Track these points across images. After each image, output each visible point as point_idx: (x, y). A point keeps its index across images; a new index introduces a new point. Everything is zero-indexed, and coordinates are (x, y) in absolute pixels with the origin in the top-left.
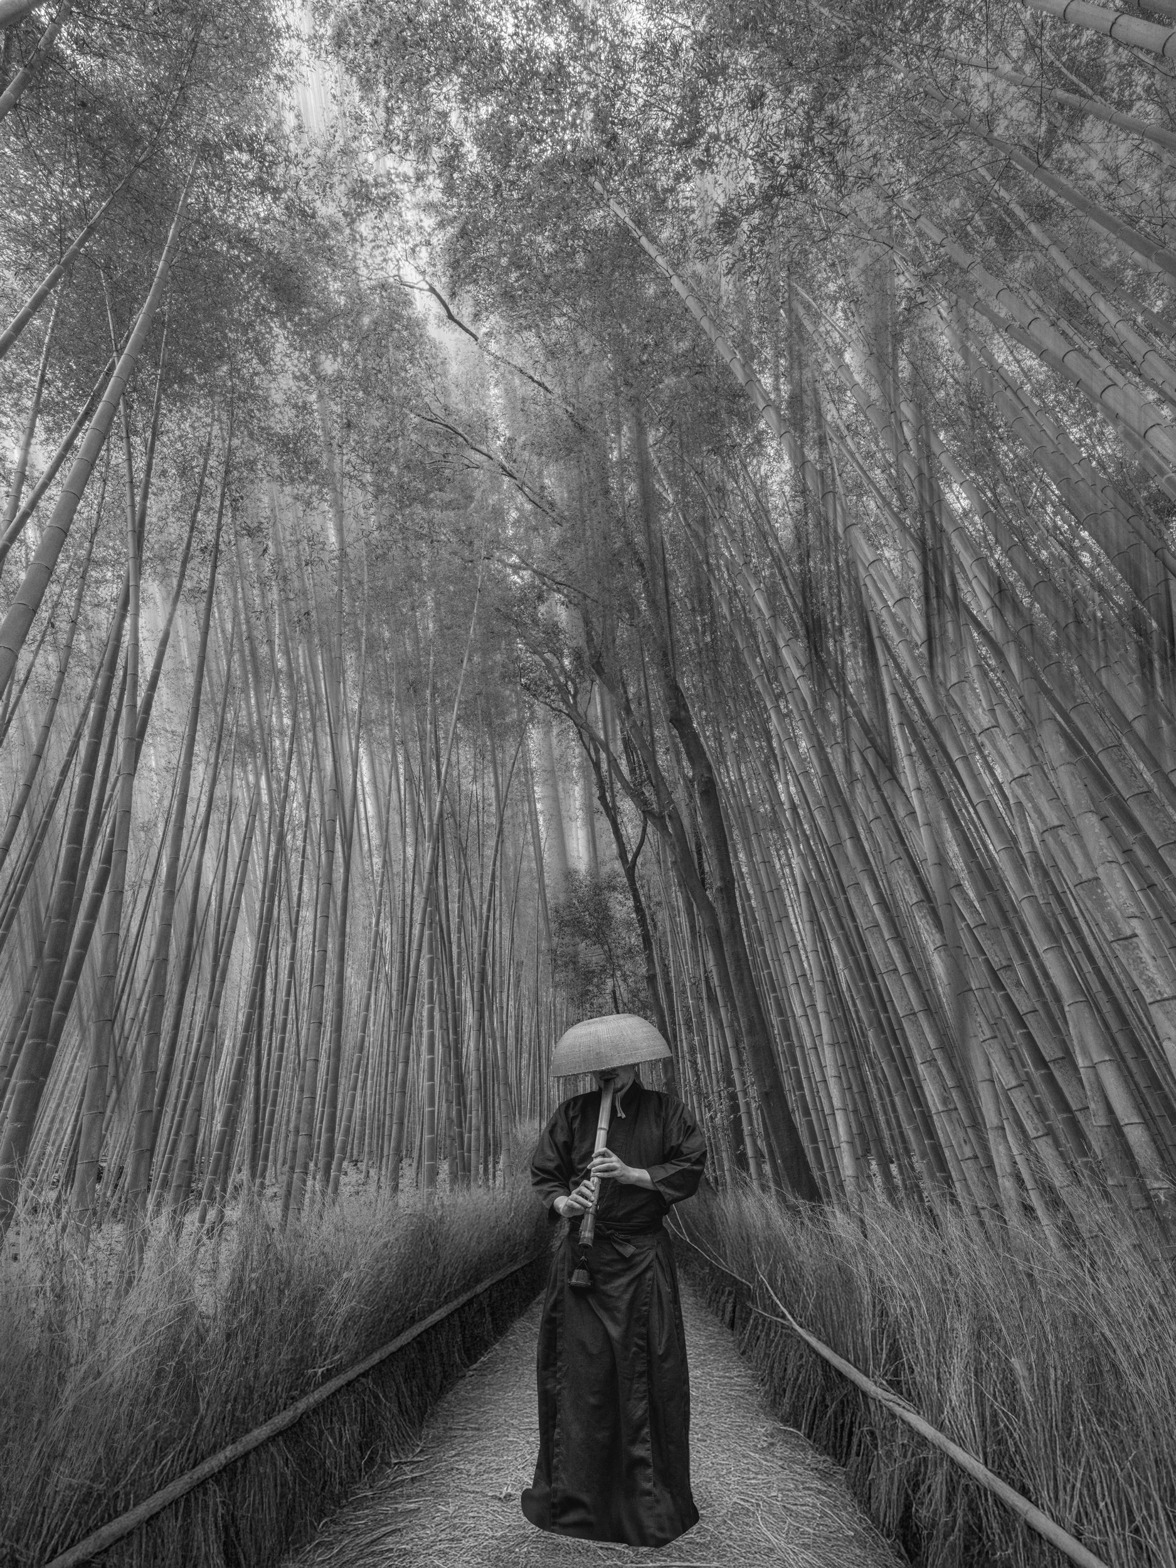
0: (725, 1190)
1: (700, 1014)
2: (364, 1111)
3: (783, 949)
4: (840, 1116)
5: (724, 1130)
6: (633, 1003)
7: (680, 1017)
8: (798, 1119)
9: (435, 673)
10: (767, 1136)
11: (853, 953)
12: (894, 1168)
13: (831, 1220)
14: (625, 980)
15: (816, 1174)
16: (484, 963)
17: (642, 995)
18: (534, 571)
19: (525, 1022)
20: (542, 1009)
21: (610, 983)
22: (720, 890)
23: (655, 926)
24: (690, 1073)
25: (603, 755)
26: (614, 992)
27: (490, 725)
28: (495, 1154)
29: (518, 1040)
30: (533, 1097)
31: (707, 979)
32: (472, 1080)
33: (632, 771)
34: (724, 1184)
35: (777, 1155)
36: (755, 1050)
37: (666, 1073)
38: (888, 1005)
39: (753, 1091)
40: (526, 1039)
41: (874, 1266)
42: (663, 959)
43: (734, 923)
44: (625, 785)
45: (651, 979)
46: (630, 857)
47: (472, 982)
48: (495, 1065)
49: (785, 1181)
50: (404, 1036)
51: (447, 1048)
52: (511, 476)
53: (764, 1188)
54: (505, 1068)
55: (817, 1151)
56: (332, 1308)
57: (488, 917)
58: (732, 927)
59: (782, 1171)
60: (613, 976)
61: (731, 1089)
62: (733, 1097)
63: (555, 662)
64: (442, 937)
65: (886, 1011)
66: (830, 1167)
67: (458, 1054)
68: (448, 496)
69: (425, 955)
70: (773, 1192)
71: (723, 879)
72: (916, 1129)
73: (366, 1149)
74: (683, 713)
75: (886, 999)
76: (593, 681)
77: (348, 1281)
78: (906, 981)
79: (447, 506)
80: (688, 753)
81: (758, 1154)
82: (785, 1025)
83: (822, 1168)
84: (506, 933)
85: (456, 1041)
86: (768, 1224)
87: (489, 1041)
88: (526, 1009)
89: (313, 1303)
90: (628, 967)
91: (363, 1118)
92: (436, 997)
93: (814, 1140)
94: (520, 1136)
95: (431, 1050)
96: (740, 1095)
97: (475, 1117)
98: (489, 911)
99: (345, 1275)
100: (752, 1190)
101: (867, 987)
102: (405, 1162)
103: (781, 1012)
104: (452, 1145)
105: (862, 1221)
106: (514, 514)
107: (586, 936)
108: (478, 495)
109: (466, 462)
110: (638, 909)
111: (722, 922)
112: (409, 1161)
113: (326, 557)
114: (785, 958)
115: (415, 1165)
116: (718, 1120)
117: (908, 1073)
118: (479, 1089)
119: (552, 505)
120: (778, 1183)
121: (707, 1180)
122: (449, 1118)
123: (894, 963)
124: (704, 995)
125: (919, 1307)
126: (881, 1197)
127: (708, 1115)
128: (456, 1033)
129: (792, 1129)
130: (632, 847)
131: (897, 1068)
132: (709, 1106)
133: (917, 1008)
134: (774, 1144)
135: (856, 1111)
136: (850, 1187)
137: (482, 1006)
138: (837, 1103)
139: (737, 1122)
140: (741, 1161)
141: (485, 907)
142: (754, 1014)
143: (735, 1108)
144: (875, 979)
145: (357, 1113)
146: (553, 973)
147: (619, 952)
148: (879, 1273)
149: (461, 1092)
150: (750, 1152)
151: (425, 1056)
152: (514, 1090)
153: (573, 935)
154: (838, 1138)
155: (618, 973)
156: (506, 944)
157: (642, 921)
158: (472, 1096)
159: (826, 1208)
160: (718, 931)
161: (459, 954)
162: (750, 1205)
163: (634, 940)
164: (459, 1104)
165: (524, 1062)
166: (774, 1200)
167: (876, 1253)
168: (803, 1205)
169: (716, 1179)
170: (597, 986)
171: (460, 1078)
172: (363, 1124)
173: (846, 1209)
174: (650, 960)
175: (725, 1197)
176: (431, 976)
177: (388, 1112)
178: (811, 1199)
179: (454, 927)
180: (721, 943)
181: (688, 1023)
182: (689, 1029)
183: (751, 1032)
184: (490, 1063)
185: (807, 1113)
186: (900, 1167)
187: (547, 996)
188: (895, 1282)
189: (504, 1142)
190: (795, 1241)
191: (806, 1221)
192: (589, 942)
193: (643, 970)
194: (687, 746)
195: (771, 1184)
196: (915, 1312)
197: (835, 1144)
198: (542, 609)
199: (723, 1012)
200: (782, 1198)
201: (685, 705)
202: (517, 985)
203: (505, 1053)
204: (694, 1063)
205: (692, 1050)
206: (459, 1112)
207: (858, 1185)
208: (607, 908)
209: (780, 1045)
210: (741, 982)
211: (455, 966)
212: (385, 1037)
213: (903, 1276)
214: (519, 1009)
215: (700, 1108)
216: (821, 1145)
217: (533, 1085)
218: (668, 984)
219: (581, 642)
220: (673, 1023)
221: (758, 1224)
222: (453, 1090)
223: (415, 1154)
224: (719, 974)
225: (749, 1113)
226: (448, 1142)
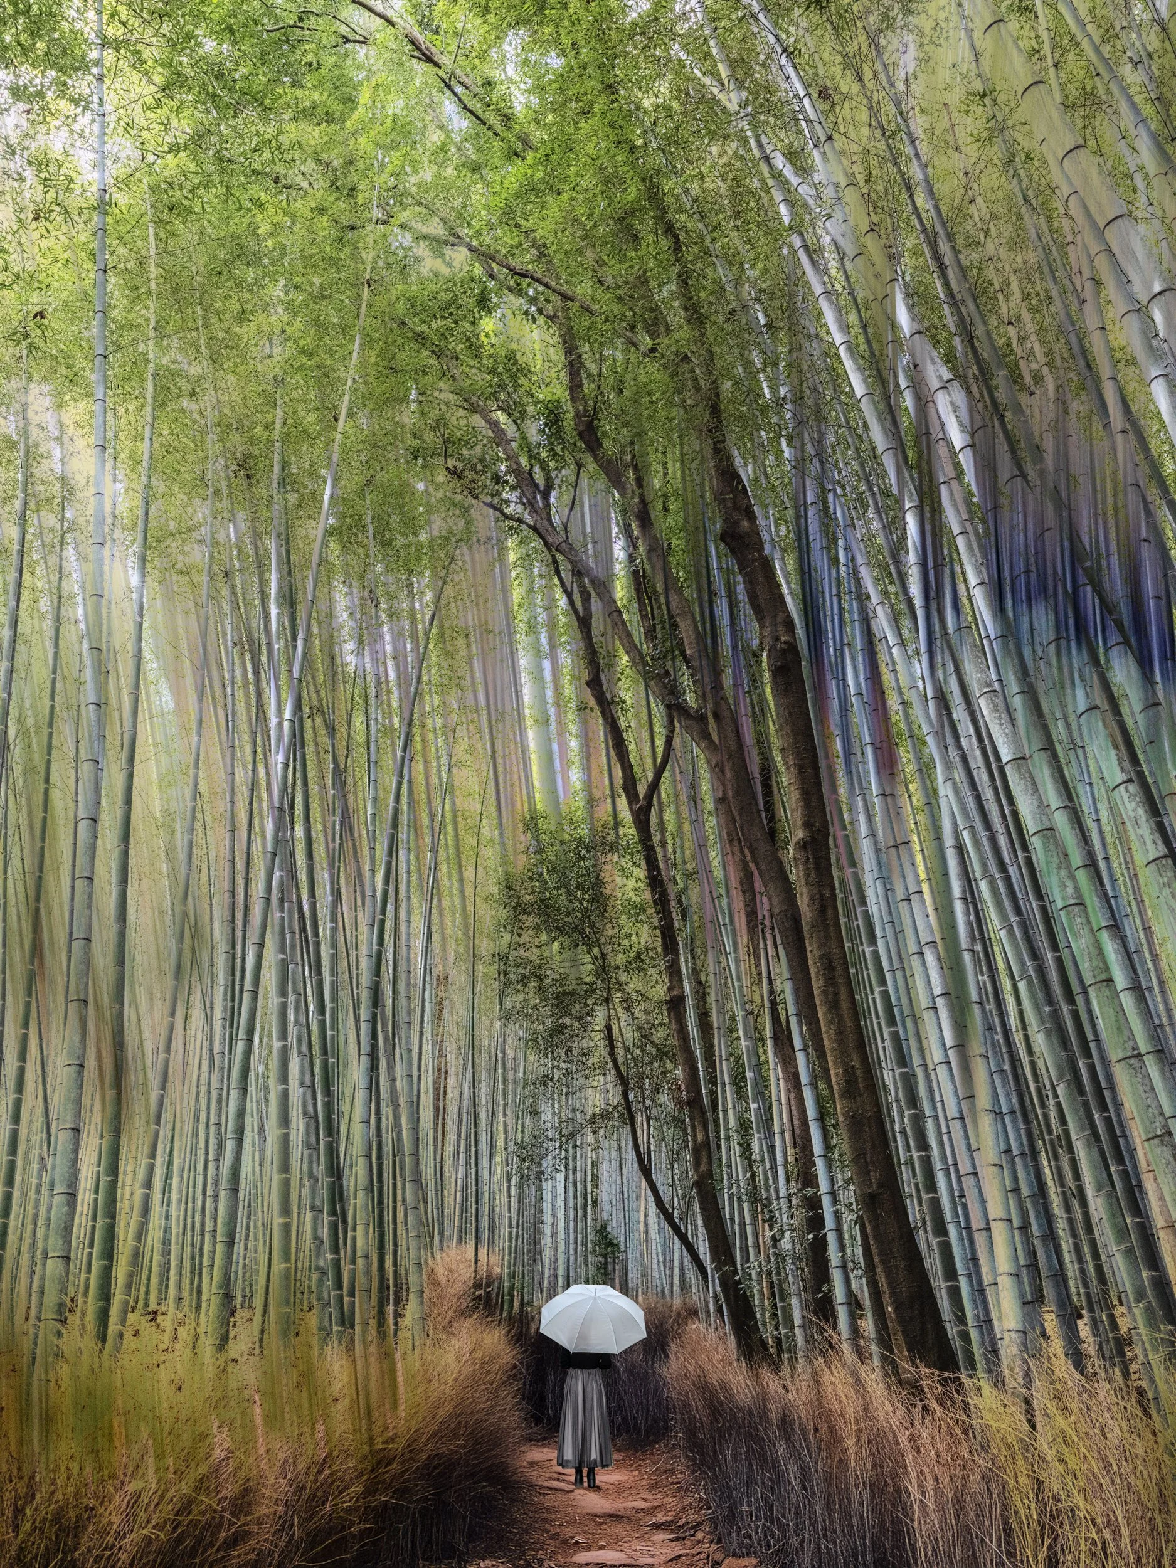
0: (793, 1360)
1: (759, 1066)
2: (167, 1230)
3: (912, 948)
4: (999, 1231)
5: (796, 1259)
6: (642, 1047)
7: (724, 1071)
8: (926, 1241)
9: (286, 440)
10: (870, 1267)
11: (1035, 956)
12: (1084, 1327)
13: (973, 1401)
14: (628, 1009)
15: (952, 1331)
16: (377, 972)
17: (659, 1034)
18: (471, 249)
19: (452, 1081)
20: (482, 1059)
21: (600, 1014)
22: (803, 846)
23: (684, 915)
24: (739, 1164)
25: (596, 605)
26: (609, 1028)
27: (388, 544)
28: (398, 1301)
29: (439, 1112)
30: (464, 1209)
31: (774, 1004)
32: (356, 1175)
33: (650, 634)
34: (793, 1350)
35: (886, 1298)
36: (856, 1123)
37: (697, 1163)
38: (1092, 1045)
39: (849, 1195)
40: (453, 1109)
41: (1043, 1476)
42: (695, 972)
43: (825, 905)
44: (638, 660)
45: (675, 1004)
46: (642, 790)
47: (356, 1007)
48: (397, 1151)
49: (898, 1340)
50: (234, 1094)
51: (311, 1118)
52: (429, 59)
53: (861, 1354)
54: (416, 1155)
55: (955, 1293)
56: (110, 1539)
57: (385, 894)
58: (822, 911)
59: (893, 1326)
60: (607, 1000)
61: (810, 1191)
62: (813, 1204)
63: (510, 429)
64: (304, 929)
65: (1088, 1054)
66: (977, 1318)
67: (332, 1130)
68: (310, 95)
69: (271, 955)
70: (876, 1362)
71: (808, 825)
72: (1129, 1252)
73: (172, 1292)
74: (746, 524)
75: (1090, 1036)
76: (579, 466)
77: (137, 1496)
78: (1127, 1001)
79: (306, 113)
80: (753, 599)
81: (854, 1303)
82: (909, 1083)
83: (961, 1319)
84: (418, 924)
85: (328, 1106)
86: (866, 1410)
87: (387, 1112)
88: (452, 1058)
89: (78, 1529)
90: (634, 984)
91: (166, 1243)
92: (292, 1030)
93: (951, 1273)
94: (441, 1272)
95: (285, 1120)
96: (826, 1201)
97: (362, 1238)
98: (387, 882)
99: (132, 1487)
100: (840, 1356)
101: (1056, 1015)
102: (241, 1315)
103: (902, 1059)
104: (321, 1282)
105: (1028, 1402)
106: (435, 137)
107: (561, 930)
108: (364, 96)
109: (343, 29)
110: (655, 882)
111: (803, 902)
112: (247, 1314)
113: (74, 202)
114: (915, 961)
115: (258, 1318)
116: (786, 1244)
117: (1120, 1160)
118: (369, 1189)
119: (507, 119)
120: (884, 1342)
121: (763, 1344)
122: (316, 1238)
123: (1107, 969)
124: (768, 1033)
125: (1117, 1542)
126: (1063, 1367)
127: (769, 1234)
128: (327, 1092)
129: (914, 1257)
130: (645, 775)
131: (1102, 1153)
132: (771, 1221)
133: (1143, 1047)
134: (882, 1280)
135: (1025, 1228)
136: (1009, 1348)
137: (374, 1047)
138: (995, 1209)
139: (820, 1245)
140: (823, 1308)
141: (380, 878)
142: (856, 1061)
143: (816, 1222)
144: (1070, 999)
145: (155, 1233)
146: (501, 995)
147: (620, 959)
148: (1054, 1485)
149: (337, 1195)
150: (839, 1295)
151: (273, 1132)
152: (431, 1195)
153: (537, 929)
154: (994, 1269)
155: (617, 997)
156: (419, 944)
157: (662, 903)
158: (358, 1203)
159: (965, 1380)
160: (796, 920)
161: (335, 958)
162: (836, 1381)
163: (645, 936)
164: (333, 1213)
165: (449, 1149)
166: (877, 1375)
167: (1050, 1455)
168: (928, 1378)
169: (778, 1341)
170: (579, 1019)
171: (335, 1171)
172: (166, 1253)
173: (999, 1382)
174: (674, 971)
175: (793, 1369)
176: (283, 993)
177: (209, 1226)
178: (943, 1367)
179: (323, 913)
180: (800, 940)
181: (738, 1079)
182: (740, 1093)
183: (850, 1091)
184: (387, 1149)
185: (941, 1229)
186: (1095, 1323)
187: (490, 1031)
188: (1079, 1501)
189: (413, 1279)
190: (912, 1439)
191: (934, 1405)
192: (565, 940)
193: (660, 992)
194: (750, 583)
195: (874, 1348)
196: (1111, 1546)
197: (987, 1279)
198: (488, 324)
199: (800, 1058)
200: (891, 1367)
201: (749, 506)
202: (438, 1018)
203: (415, 1129)
204: (746, 1148)
205: (744, 1128)
206: (334, 1228)
207: (1025, 1345)
208: (599, 883)
209: (899, 1120)
210: (834, 1005)
211: (327, 979)
212: (203, 1102)
213: (1094, 1491)
214: (440, 1055)
215: (754, 1224)
216: (963, 1283)
217: (465, 1188)
218: (703, 1017)
219: (559, 391)
220: (712, 1081)
221: (850, 1412)
222: (323, 1191)
223: (258, 1302)
224: (796, 990)
225: (839, 1230)
226: (315, 1276)
